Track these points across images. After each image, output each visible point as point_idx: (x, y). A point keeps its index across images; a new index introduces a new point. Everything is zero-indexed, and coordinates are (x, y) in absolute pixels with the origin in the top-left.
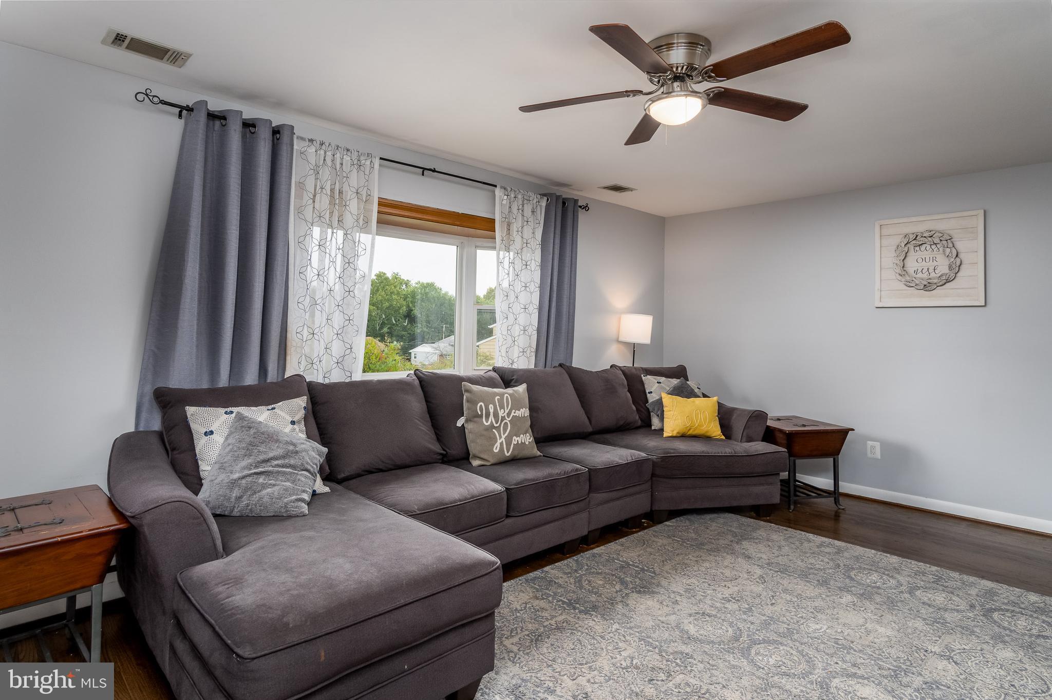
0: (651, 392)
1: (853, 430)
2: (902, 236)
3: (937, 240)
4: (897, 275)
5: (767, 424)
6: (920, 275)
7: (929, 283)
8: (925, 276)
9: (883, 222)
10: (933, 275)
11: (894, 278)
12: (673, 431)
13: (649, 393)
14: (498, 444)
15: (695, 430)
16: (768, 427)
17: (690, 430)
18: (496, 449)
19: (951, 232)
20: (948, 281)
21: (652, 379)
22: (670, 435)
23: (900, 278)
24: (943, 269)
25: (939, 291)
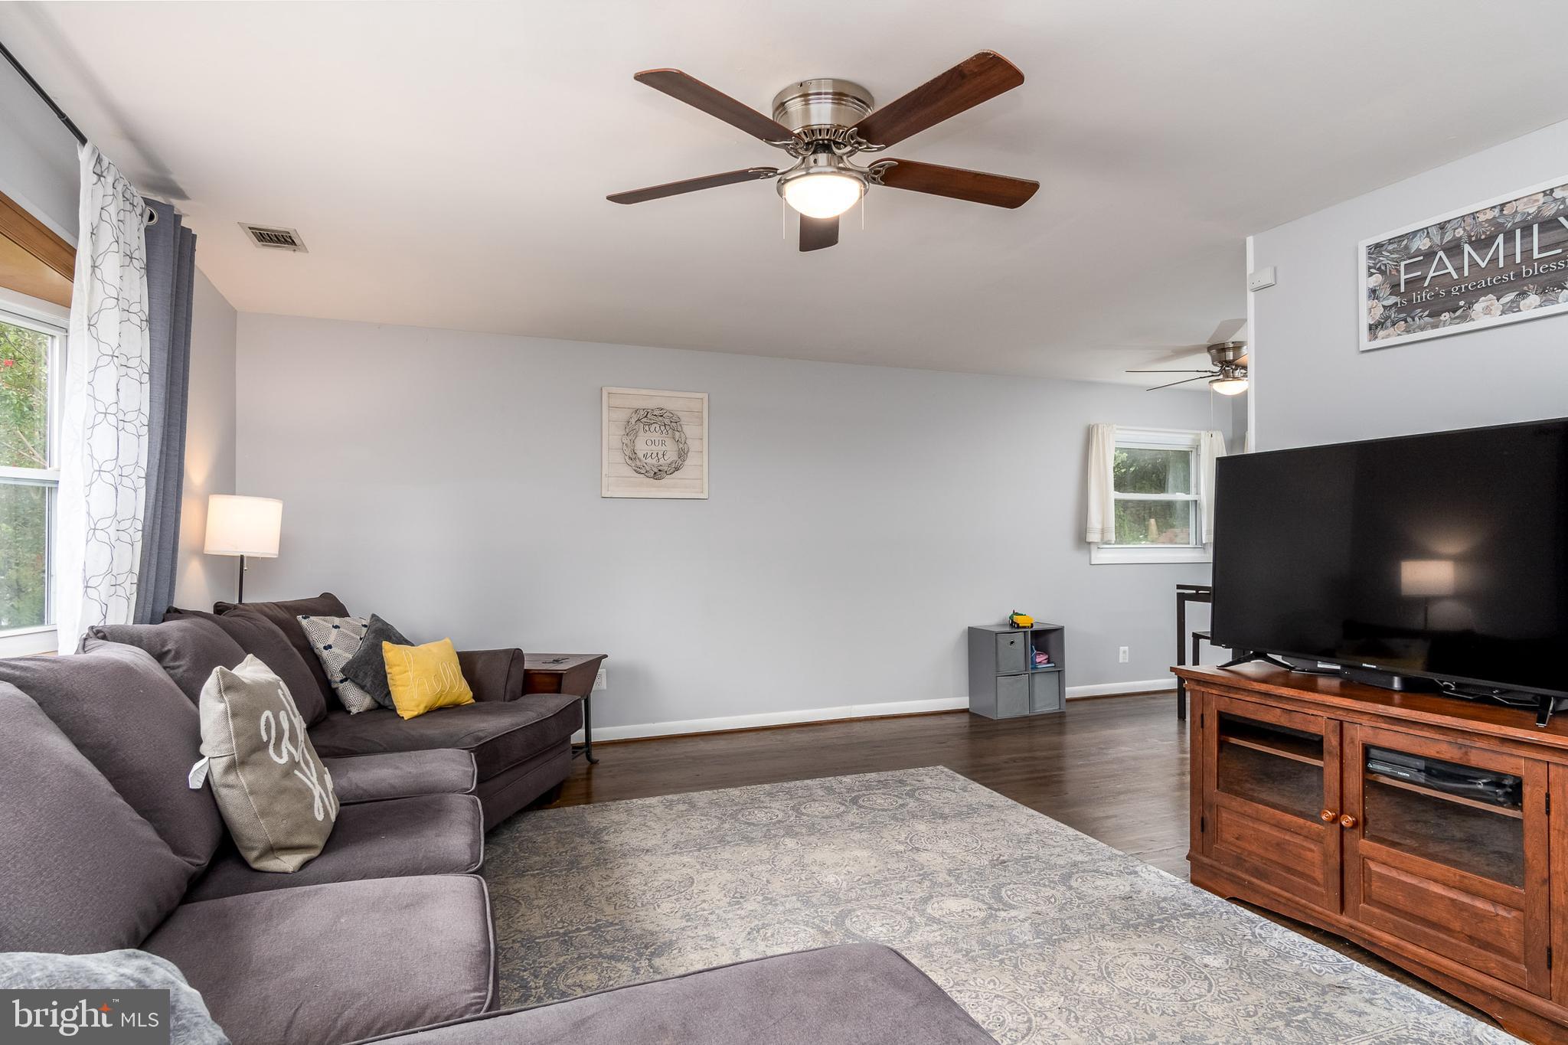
0: (330, 647)
1: (606, 656)
2: (631, 411)
3: (667, 421)
4: (627, 458)
5: (525, 668)
6: (649, 460)
7: (660, 471)
8: (654, 461)
9: (614, 390)
10: (662, 461)
11: (623, 461)
12: (418, 706)
13: (326, 648)
14: (318, 803)
15: (445, 698)
16: (527, 673)
17: (440, 698)
18: (320, 817)
19: (680, 414)
20: (677, 469)
21: (321, 622)
22: (416, 713)
23: (630, 462)
24: (672, 456)
25: (667, 480)
